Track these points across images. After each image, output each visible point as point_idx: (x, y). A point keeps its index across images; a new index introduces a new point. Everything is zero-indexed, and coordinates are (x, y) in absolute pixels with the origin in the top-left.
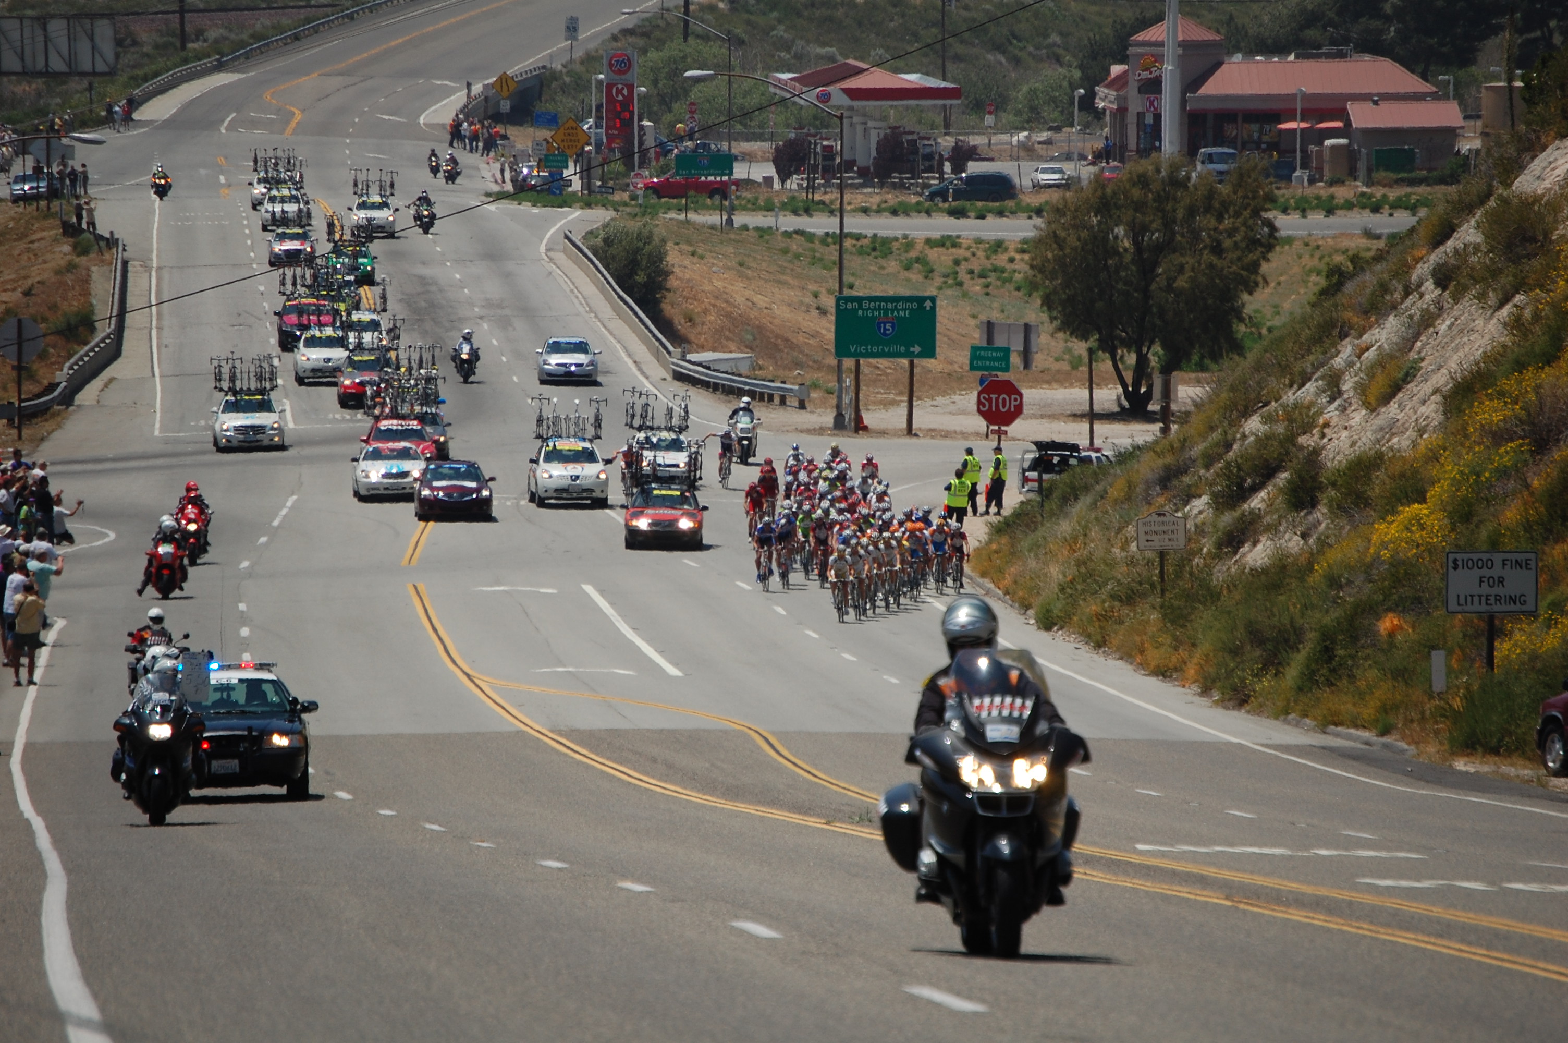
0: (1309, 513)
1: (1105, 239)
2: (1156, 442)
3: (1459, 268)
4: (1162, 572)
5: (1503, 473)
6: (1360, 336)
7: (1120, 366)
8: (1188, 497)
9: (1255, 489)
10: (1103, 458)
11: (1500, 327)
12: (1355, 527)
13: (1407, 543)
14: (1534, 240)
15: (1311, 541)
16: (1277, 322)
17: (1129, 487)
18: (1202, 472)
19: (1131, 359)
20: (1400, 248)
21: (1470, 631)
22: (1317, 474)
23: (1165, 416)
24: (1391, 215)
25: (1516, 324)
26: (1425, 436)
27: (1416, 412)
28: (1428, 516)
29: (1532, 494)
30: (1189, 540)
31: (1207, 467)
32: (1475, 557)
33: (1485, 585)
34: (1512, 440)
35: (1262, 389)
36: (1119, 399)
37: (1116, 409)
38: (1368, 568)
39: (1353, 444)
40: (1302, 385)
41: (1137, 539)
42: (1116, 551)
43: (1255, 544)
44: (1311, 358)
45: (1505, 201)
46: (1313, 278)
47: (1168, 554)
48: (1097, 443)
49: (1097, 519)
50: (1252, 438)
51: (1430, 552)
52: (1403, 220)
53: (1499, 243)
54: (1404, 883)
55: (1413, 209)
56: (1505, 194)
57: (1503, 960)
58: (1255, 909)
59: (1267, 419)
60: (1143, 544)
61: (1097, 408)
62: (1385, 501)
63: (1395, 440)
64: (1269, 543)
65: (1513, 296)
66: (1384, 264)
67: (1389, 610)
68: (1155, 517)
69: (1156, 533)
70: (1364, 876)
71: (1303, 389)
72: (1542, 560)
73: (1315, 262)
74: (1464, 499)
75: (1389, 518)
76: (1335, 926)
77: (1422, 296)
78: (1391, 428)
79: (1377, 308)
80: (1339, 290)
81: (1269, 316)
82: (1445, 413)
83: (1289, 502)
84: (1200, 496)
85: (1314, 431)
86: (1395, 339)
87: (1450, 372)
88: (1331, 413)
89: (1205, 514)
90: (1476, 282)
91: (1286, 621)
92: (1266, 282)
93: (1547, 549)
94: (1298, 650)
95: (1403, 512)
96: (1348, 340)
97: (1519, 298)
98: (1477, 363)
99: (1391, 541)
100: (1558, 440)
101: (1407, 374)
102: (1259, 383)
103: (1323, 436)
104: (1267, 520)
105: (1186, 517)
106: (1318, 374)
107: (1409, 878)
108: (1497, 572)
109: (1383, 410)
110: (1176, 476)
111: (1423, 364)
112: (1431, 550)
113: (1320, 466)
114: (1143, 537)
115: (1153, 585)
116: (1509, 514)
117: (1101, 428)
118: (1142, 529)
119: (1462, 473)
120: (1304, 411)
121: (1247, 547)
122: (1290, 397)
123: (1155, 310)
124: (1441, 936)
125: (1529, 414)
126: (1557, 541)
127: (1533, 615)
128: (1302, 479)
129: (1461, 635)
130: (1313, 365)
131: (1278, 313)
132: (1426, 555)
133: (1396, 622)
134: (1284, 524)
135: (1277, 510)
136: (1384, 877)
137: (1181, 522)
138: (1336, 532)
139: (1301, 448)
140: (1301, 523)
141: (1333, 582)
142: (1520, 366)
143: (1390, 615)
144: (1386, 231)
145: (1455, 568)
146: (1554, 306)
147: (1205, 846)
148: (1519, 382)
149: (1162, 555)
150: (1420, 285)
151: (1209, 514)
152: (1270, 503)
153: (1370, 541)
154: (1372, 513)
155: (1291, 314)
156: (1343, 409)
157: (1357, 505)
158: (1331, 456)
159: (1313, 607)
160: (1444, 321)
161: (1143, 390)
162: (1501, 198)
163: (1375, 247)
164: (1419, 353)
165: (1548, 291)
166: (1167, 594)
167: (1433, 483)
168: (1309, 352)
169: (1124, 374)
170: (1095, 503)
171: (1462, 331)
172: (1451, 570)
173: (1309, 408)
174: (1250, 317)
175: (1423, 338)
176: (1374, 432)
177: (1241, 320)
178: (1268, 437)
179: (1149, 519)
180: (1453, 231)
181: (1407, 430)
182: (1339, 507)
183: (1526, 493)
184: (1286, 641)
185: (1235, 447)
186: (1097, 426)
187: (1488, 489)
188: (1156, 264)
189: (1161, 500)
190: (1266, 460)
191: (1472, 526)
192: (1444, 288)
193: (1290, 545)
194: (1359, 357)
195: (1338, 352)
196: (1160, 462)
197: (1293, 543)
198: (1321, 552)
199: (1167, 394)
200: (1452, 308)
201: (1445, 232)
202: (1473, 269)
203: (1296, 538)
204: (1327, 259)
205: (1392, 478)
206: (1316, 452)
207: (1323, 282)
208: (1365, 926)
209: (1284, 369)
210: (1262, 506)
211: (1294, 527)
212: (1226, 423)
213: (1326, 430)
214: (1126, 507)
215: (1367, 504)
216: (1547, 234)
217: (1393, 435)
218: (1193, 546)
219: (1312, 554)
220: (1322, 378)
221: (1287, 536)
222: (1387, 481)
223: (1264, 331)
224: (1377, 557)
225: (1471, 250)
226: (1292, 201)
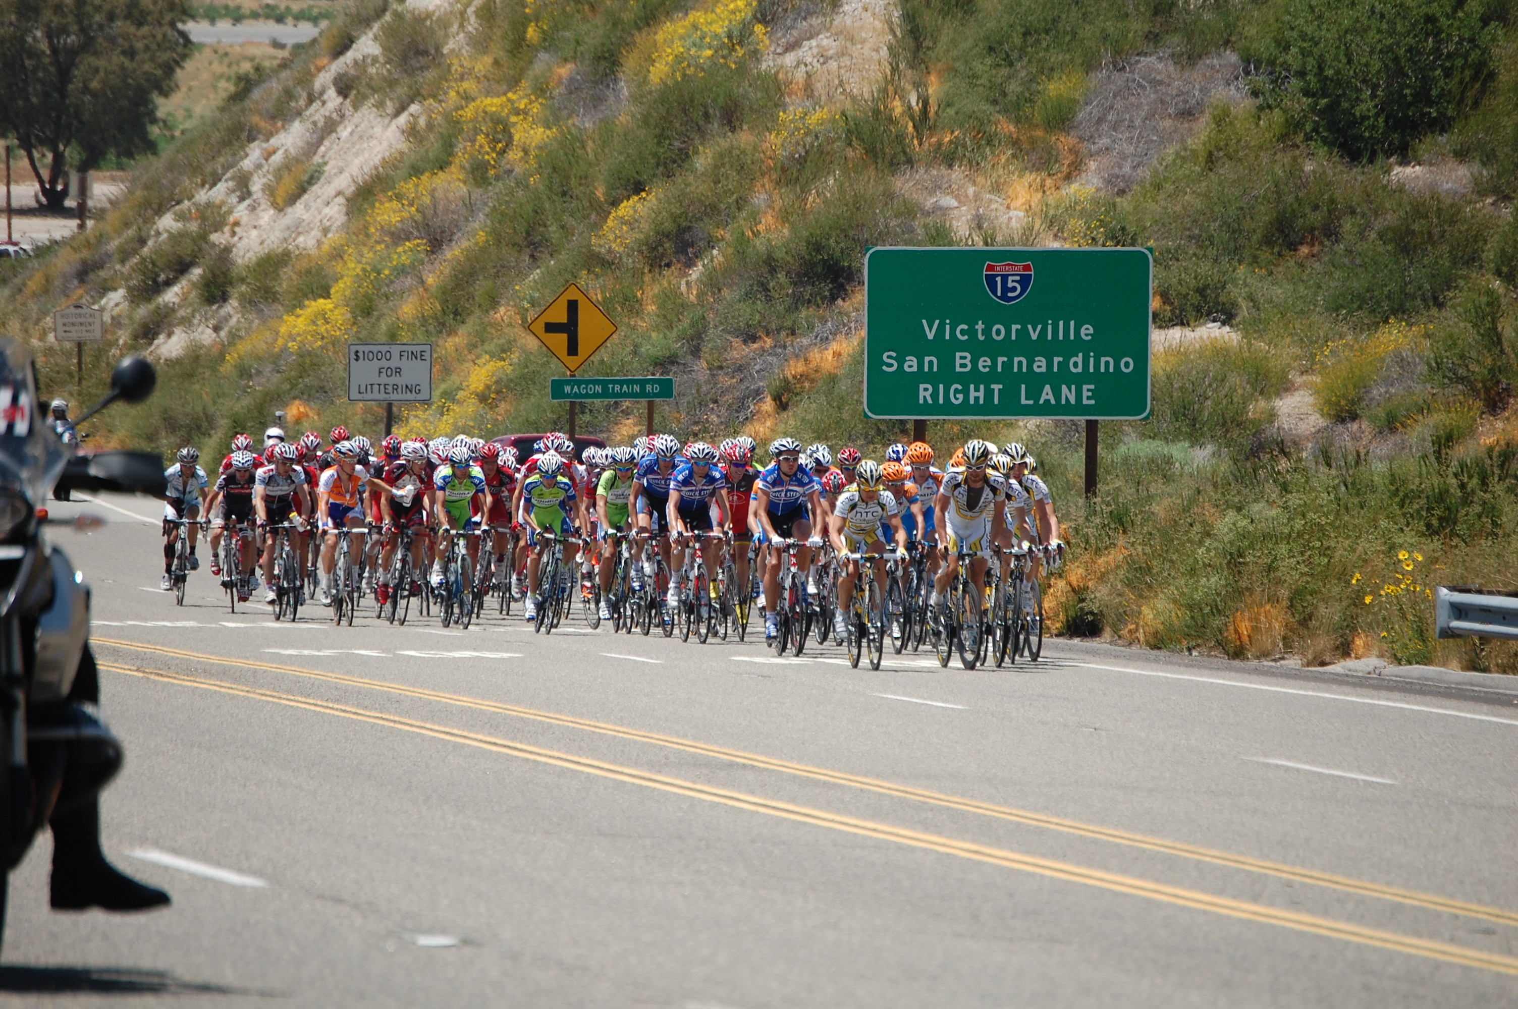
0: (220, 307)
1: (22, 40)
2: (73, 238)
3: (358, 78)
4: (80, 363)
5: (401, 271)
6: (268, 140)
7: (38, 164)
8: (105, 289)
9: (168, 283)
10: (21, 252)
11: (398, 134)
12: (264, 322)
13: (312, 336)
14: (426, 53)
15: (223, 334)
16: (188, 125)
17: (47, 281)
18: (118, 267)
19: (50, 156)
20: (303, 56)
21: (370, 418)
22: (228, 270)
23: (81, 212)
24: (295, 26)
25: (412, 132)
26: (330, 235)
27: (320, 213)
28: (331, 311)
29: (426, 290)
30: (105, 331)
31: (123, 262)
32: (375, 349)
33: (383, 375)
34: (408, 240)
35: (175, 187)
36: (36, 196)
37: (33, 204)
38: (276, 359)
39: (262, 243)
40: (214, 184)
41: (55, 330)
42: (35, 342)
43: (170, 335)
44: (222, 159)
45: (398, 16)
46: (222, 84)
47: (85, 344)
48: (15, 237)
49: (15, 311)
50: (165, 235)
51: (334, 346)
52: (306, 32)
53: (395, 55)
54: (306, 652)
55: (315, 20)
56: (400, 9)
57: (395, 722)
58: (166, 680)
59: (180, 217)
60: (61, 334)
61: (15, 204)
62: (292, 296)
63: (301, 239)
64: (183, 335)
65: (409, 105)
66: (288, 72)
67: (295, 398)
68: (72, 310)
69: (73, 324)
70: (269, 647)
71: (215, 189)
72: (436, 352)
73: (224, 69)
74: (366, 296)
75: (298, 311)
76: (242, 694)
77: (324, 103)
78: (297, 229)
79: (283, 114)
80: (245, 96)
81: (180, 119)
82: (347, 214)
83: (202, 295)
84: (115, 289)
85: (227, 229)
86: (300, 143)
87: (352, 176)
88: (241, 211)
89: (121, 307)
90: (374, 91)
91: (199, 409)
92: (177, 86)
93: (441, 342)
94: (210, 436)
95: (308, 307)
96: (256, 143)
97: (414, 108)
98: (376, 168)
99: (299, 335)
100: (450, 240)
101: (312, 177)
102: (171, 182)
103: (234, 234)
104: (181, 313)
105: (102, 310)
106: (228, 175)
107: (312, 649)
108: (395, 363)
109: (289, 210)
110: (92, 270)
111: (326, 168)
112: (335, 342)
113: (233, 263)
114: (60, 328)
115: (70, 374)
116: (406, 309)
117: (19, 223)
118: (60, 321)
119: (364, 270)
120: (215, 210)
121: (162, 338)
122: (202, 196)
123: (72, 110)
124: (338, 701)
125: (424, 216)
126: (449, 334)
127: (427, 402)
128: (214, 276)
129: (361, 422)
130: (223, 166)
131: (190, 116)
132: (330, 347)
133: (302, 409)
134: (198, 316)
135: (190, 304)
136: (287, 648)
137: (97, 314)
138: (247, 325)
139: (214, 245)
140: (213, 317)
141: (244, 372)
142: (416, 171)
143: (297, 402)
144: (290, 41)
145: (357, 360)
146: (447, 116)
147: (118, 620)
148: (417, 186)
149: (80, 345)
150: (322, 93)
151: (125, 305)
152: (185, 297)
153: (277, 333)
154: (280, 308)
155: (202, 117)
156: (253, 208)
157: (266, 299)
158: (242, 253)
159: (224, 395)
160: (345, 127)
161: (59, 188)
162: (396, 11)
163: (280, 56)
164: (323, 156)
165: (440, 101)
166: (84, 382)
167: (337, 280)
168: (219, 152)
169: (41, 171)
170: (13, 296)
171: (361, 138)
172: (353, 362)
173: (220, 207)
174: (165, 122)
175: (326, 143)
176: (282, 231)
177: (154, 121)
178: (182, 235)
179: (68, 311)
180: (352, 42)
181: (312, 229)
182: (250, 302)
183: (421, 289)
184: (199, 427)
185: (150, 243)
186: (17, 222)
187: (388, 286)
188: (72, 64)
189: (80, 291)
190: (180, 257)
191: (373, 320)
192: (345, 97)
193: (204, 337)
194: (267, 160)
195: (247, 155)
196: (77, 257)
197: (206, 336)
198: (232, 343)
199: (83, 191)
200: (352, 115)
201: (343, 45)
202: (371, 79)
203: (209, 331)
204: (234, 68)
205: (300, 274)
206: (228, 249)
207: (232, 89)
208: (268, 693)
209: (196, 169)
210: (176, 300)
211: (207, 319)
212: (140, 220)
213: (237, 229)
214: (43, 299)
215: (276, 299)
216: (438, 49)
217: (299, 234)
218: (109, 337)
219: (223, 345)
220: (232, 179)
221: (200, 330)
222: (294, 277)
223: (177, 133)
224: (285, 349)
225: (369, 61)
226: (201, 11)
